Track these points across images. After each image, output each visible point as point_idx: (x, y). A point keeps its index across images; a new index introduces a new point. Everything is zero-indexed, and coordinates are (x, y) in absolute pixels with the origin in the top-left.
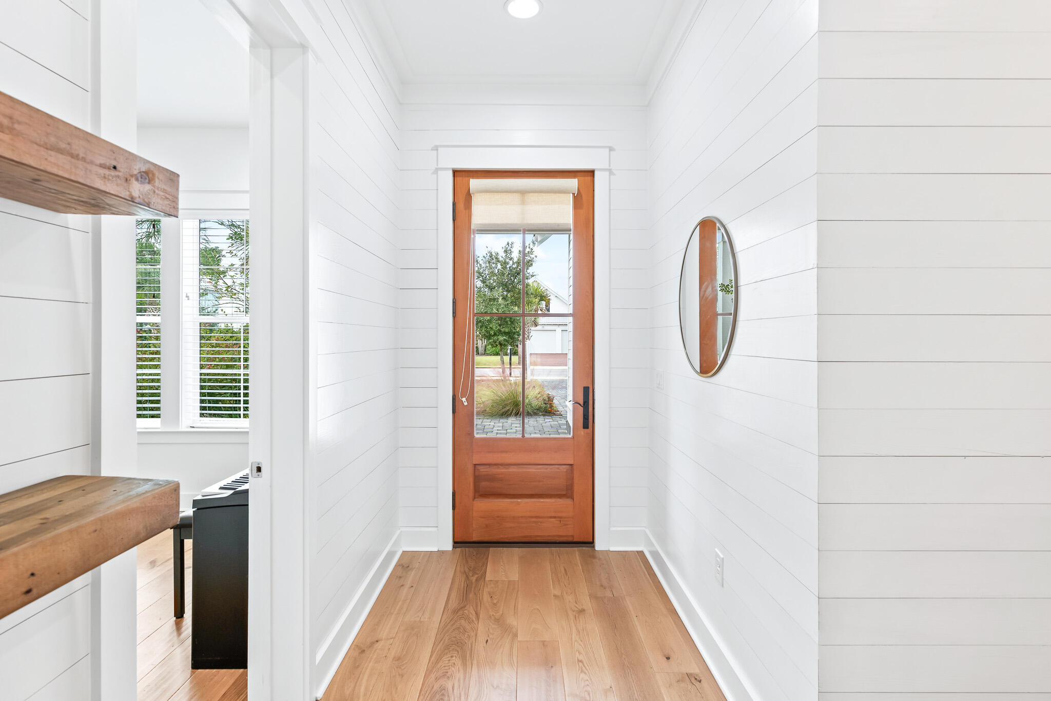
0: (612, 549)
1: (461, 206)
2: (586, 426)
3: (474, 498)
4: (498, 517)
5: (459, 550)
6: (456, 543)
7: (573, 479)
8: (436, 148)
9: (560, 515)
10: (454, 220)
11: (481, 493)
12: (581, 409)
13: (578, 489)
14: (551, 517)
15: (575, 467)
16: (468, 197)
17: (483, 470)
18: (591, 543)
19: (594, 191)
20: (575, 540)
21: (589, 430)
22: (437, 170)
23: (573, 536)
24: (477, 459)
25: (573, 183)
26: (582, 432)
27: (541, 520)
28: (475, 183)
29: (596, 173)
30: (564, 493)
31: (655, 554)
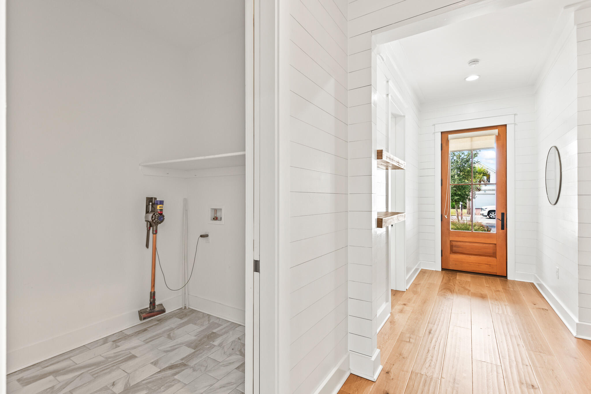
0: (516, 280)
1: (444, 145)
2: (503, 228)
3: (450, 254)
4: (461, 261)
5: (444, 272)
6: (443, 269)
7: (496, 250)
8: (434, 125)
9: (490, 263)
10: (442, 150)
11: (453, 252)
12: (500, 222)
13: (498, 254)
14: (485, 264)
15: (497, 245)
16: (448, 141)
17: (454, 243)
18: (505, 277)
19: (506, 132)
20: (497, 274)
21: (505, 231)
22: (434, 133)
23: (496, 273)
24: (451, 238)
25: (496, 131)
26: (501, 231)
27: (480, 264)
28: (450, 136)
29: (507, 126)
30: (492, 255)
31: (540, 285)
